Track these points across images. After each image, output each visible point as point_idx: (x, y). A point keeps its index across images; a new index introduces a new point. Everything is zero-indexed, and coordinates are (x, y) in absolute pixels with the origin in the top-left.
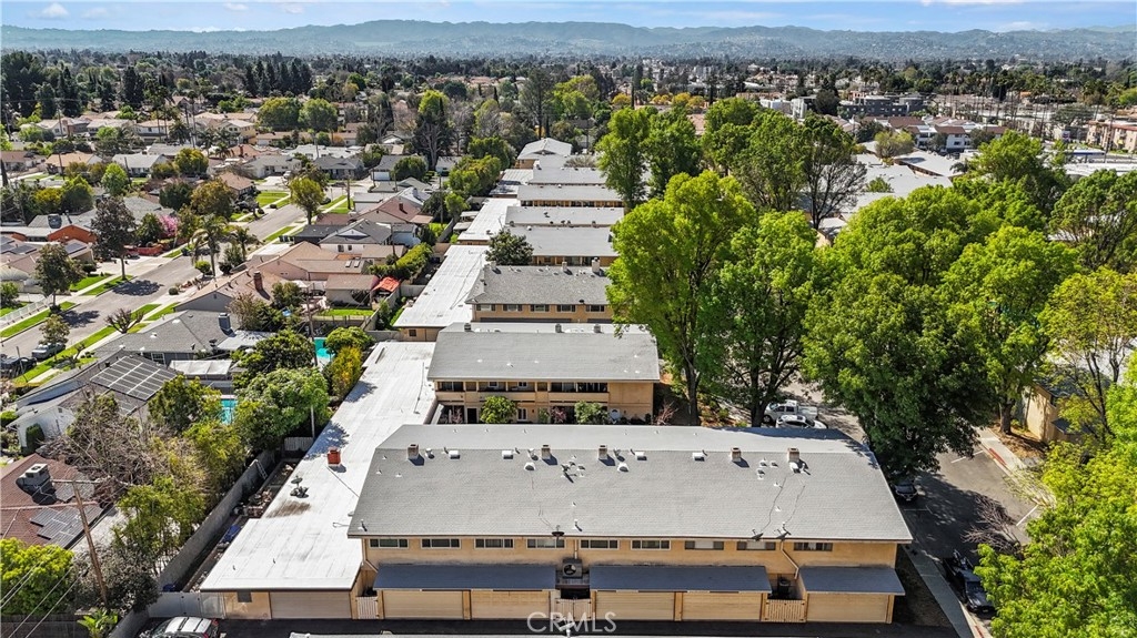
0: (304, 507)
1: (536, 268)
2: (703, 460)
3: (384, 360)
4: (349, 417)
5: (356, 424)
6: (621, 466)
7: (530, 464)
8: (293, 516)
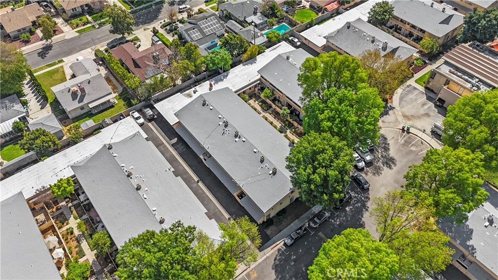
0: (191, 96)
1: (365, 32)
2: (255, 152)
3: (274, 51)
4: (235, 71)
5: (233, 75)
6: (237, 139)
7: (221, 123)
8: (186, 98)
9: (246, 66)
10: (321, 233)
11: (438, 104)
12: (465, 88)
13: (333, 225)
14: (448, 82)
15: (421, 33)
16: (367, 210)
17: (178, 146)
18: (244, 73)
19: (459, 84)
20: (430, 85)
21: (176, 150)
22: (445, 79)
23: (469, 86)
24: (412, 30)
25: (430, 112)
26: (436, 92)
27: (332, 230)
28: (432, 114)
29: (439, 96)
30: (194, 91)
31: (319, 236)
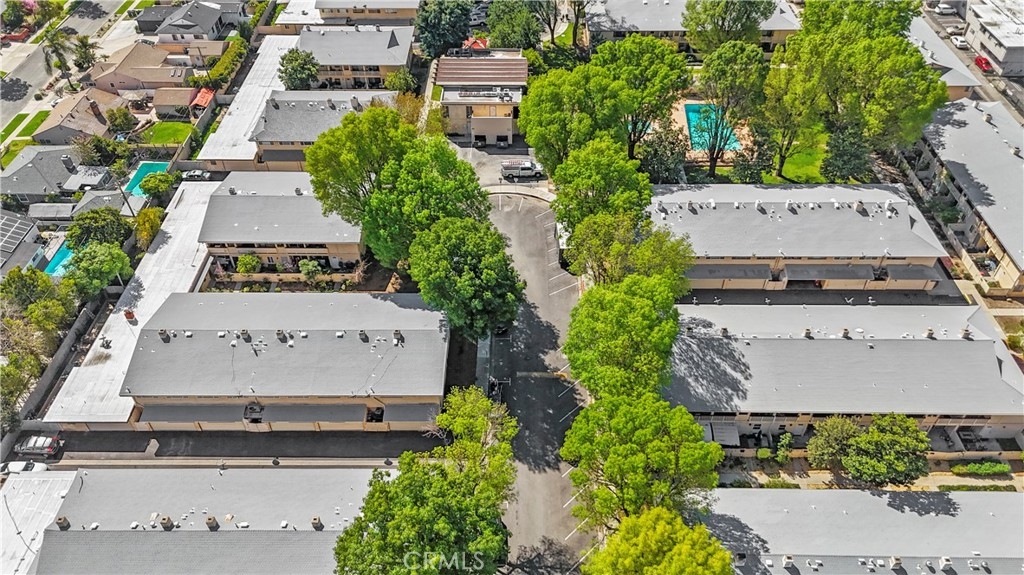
0: (108, 357)
1: (308, 102)
2: (342, 337)
3: (182, 204)
4: (147, 270)
5: (151, 277)
6: (291, 342)
7: (234, 342)
8: (100, 365)
9: (158, 251)
10: (518, 373)
11: (479, 144)
12: (495, 105)
13: (520, 352)
14: (469, 110)
15: (372, 72)
16: (536, 307)
17: (172, 448)
18: (166, 262)
19: (485, 105)
20: (450, 130)
21: (176, 456)
22: (465, 107)
23: (497, 100)
24: (358, 75)
25: (481, 160)
26: (465, 132)
27: (526, 359)
28: (484, 160)
29: (473, 133)
30: (103, 346)
31: (521, 378)
